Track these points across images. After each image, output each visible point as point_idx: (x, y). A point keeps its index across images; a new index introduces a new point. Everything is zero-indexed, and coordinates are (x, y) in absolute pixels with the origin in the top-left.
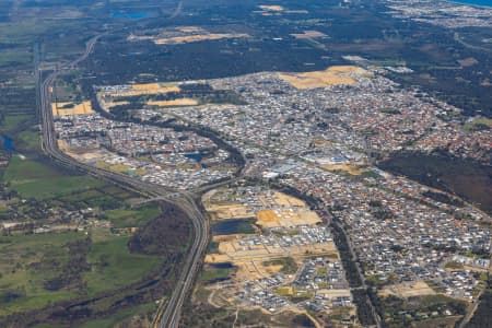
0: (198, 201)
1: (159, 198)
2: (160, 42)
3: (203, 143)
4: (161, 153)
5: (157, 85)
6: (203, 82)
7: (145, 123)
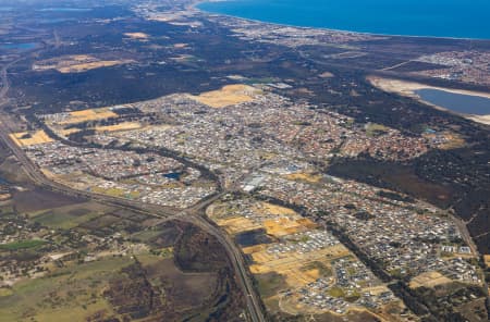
0: (205, 217)
1: (170, 218)
2: (64, 70)
3: (170, 163)
4: (141, 175)
5: (91, 111)
6: (130, 106)
7: (106, 147)
